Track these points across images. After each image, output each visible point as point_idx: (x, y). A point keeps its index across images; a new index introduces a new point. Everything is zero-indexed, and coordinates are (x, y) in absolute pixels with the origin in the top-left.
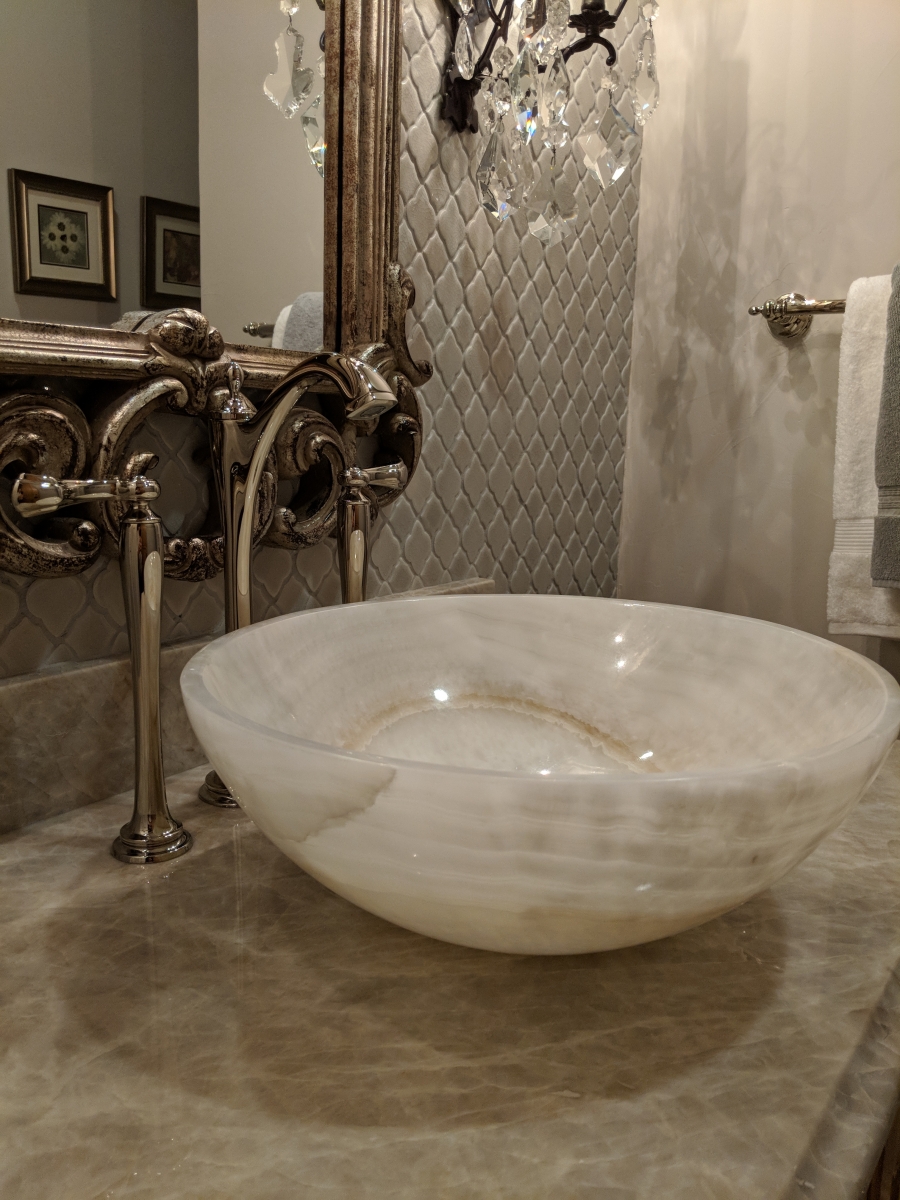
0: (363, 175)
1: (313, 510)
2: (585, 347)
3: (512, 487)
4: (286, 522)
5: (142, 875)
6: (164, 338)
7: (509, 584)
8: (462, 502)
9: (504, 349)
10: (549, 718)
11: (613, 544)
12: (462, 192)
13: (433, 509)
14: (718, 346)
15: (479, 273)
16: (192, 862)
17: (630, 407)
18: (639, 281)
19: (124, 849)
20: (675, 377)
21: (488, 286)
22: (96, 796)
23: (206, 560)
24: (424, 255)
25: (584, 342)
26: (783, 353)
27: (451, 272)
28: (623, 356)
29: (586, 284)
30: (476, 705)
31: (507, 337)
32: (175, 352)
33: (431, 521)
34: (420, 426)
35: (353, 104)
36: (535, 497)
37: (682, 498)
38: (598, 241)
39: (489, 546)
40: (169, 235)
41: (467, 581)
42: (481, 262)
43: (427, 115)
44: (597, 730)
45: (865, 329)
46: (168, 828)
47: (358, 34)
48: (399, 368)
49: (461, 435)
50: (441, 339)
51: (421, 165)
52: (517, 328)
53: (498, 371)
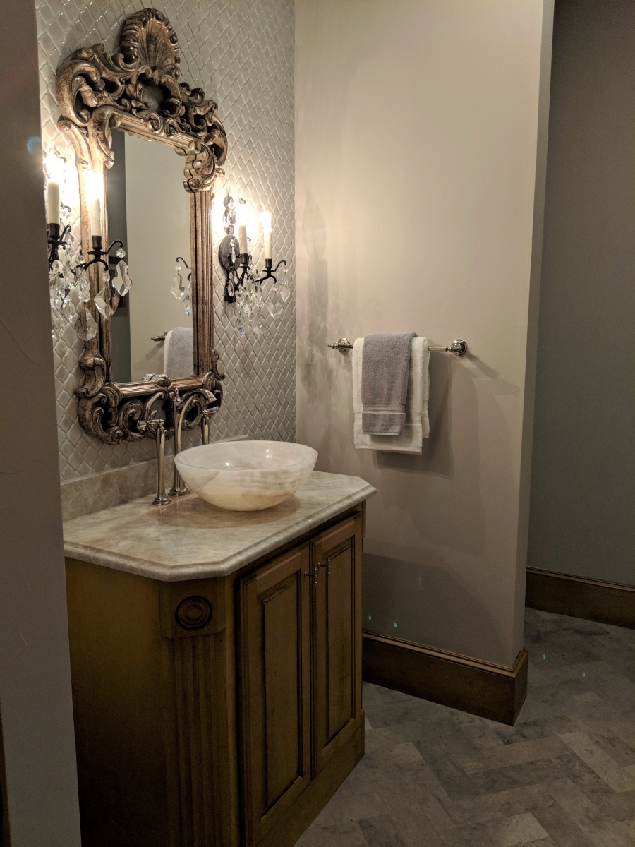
1: (192, 420)
2: (278, 356)
3: (253, 405)
4: (187, 424)
5: (161, 507)
6: (158, 383)
7: (254, 437)
8: (236, 412)
9: (248, 362)
11: (293, 420)
12: (232, 320)
13: (227, 415)
15: (239, 342)
17: (296, 372)
18: (297, 329)
20: (310, 363)
21: (242, 344)
24: (222, 341)
25: (277, 354)
26: (343, 357)
27: (230, 344)
28: (293, 356)
29: (277, 335)
31: (249, 358)
33: (227, 418)
34: (223, 392)
36: (262, 407)
37: (315, 404)
39: (246, 424)
41: (239, 436)
42: (239, 338)
43: (221, 302)
46: (165, 498)
48: (215, 377)
49: (235, 391)
50: (228, 363)
51: (220, 316)
52: (252, 355)
53: (247, 370)
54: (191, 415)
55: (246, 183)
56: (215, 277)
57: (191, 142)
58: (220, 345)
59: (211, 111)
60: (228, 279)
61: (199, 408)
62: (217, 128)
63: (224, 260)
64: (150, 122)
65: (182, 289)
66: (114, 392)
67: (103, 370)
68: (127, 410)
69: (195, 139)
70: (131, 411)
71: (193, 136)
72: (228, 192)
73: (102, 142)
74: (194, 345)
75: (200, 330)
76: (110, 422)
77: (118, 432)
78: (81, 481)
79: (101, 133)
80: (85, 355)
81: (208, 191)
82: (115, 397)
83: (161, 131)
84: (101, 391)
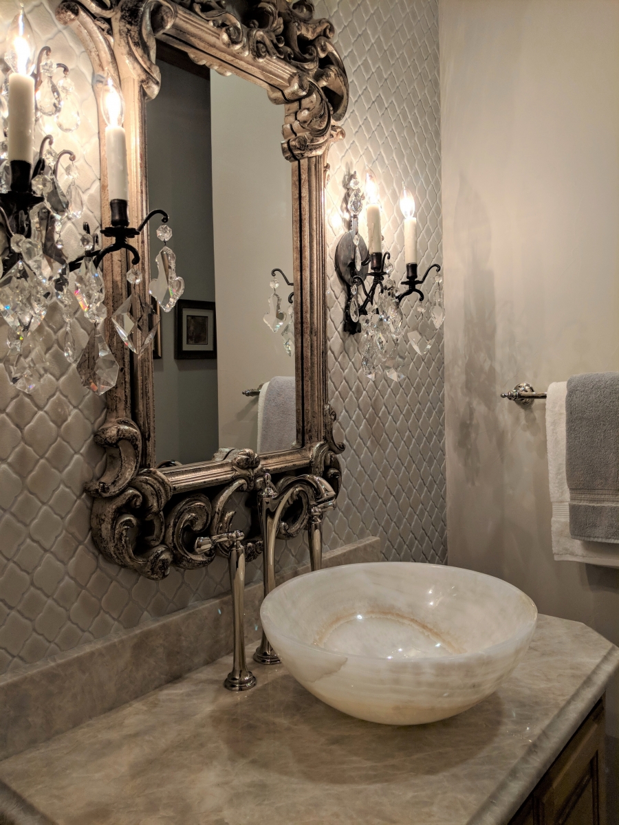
0: (312, 372)
1: (294, 521)
2: (420, 413)
3: (386, 487)
4: (285, 529)
5: (238, 696)
6: (238, 463)
8: (361, 500)
9: (378, 423)
10: (406, 621)
11: (443, 507)
12: (355, 360)
13: (348, 506)
14: (489, 408)
15: (364, 392)
16: (258, 690)
17: (446, 436)
18: (446, 374)
19: (229, 684)
20: (468, 422)
21: (369, 397)
22: (211, 660)
23: (254, 552)
24: (339, 392)
25: (419, 410)
26: (522, 412)
27: (351, 396)
28: (441, 412)
29: (418, 382)
30: (374, 616)
31: (379, 417)
32: (242, 468)
33: (348, 509)
34: (341, 473)
35: (307, 344)
36: (398, 490)
37: (477, 483)
38: (423, 360)
39: (376, 519)
40: (189, 318)
41: (366, 539)
42: (365, 387)
43: (338, 332)
44: (427, 627)
45: (556, 409)
46: (247, 675)
47: (308, 316)
48: (330, 449)
49: (359, 468)
50: (348, 427)
51: (336, 354)
52: (384, 412)
53: (376, 434)
54: (291, 514)
55: (375, 158)
56: (330, 294)
57: (292, 76)
58: (337, 398)
59: (324, 34)
60: (349, 296)
61: (304, 501)
62: (332, 64)
63: (343, 269)
64: (224, 29)
65: (280, 316)
66: (157, 485)
67: (135, 447)
68: (181, 514)
69: (299, 71)
70: (187, 517)
71: (297, 67)
72: (349, 166)
73: (136, 44)
74: (297, 399)
75: (307, 374)
76: (150, 538)
77: (163, 557)
78: (92, 654)
79: (134, 29)
80: (105, 421)
81: (320, 157)
82: (157, 494)
83: (244, 47)
84: (131, 485)
